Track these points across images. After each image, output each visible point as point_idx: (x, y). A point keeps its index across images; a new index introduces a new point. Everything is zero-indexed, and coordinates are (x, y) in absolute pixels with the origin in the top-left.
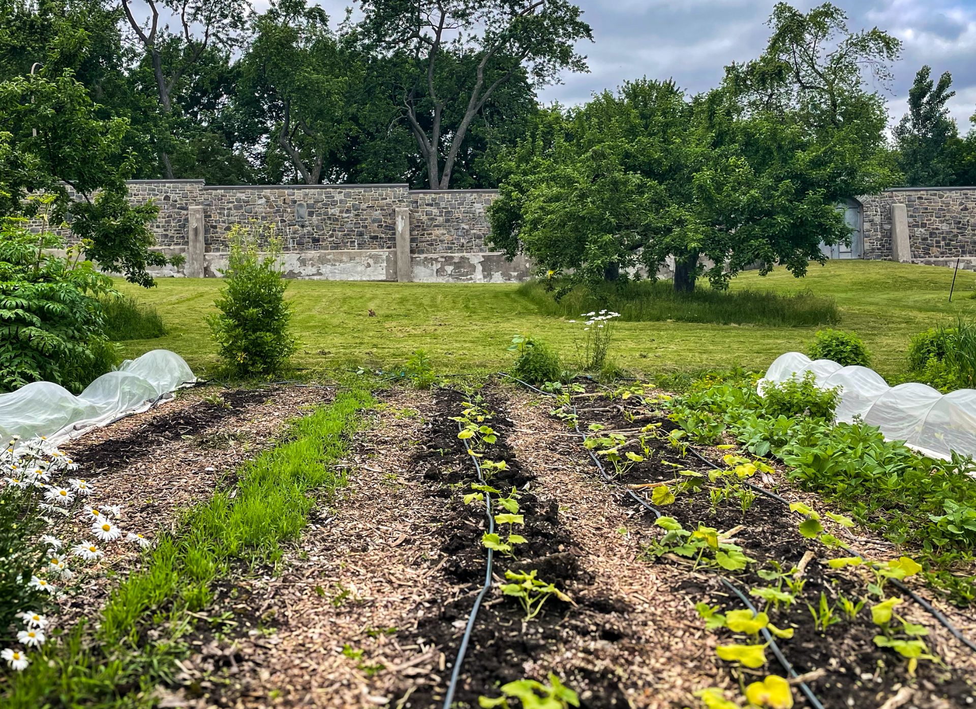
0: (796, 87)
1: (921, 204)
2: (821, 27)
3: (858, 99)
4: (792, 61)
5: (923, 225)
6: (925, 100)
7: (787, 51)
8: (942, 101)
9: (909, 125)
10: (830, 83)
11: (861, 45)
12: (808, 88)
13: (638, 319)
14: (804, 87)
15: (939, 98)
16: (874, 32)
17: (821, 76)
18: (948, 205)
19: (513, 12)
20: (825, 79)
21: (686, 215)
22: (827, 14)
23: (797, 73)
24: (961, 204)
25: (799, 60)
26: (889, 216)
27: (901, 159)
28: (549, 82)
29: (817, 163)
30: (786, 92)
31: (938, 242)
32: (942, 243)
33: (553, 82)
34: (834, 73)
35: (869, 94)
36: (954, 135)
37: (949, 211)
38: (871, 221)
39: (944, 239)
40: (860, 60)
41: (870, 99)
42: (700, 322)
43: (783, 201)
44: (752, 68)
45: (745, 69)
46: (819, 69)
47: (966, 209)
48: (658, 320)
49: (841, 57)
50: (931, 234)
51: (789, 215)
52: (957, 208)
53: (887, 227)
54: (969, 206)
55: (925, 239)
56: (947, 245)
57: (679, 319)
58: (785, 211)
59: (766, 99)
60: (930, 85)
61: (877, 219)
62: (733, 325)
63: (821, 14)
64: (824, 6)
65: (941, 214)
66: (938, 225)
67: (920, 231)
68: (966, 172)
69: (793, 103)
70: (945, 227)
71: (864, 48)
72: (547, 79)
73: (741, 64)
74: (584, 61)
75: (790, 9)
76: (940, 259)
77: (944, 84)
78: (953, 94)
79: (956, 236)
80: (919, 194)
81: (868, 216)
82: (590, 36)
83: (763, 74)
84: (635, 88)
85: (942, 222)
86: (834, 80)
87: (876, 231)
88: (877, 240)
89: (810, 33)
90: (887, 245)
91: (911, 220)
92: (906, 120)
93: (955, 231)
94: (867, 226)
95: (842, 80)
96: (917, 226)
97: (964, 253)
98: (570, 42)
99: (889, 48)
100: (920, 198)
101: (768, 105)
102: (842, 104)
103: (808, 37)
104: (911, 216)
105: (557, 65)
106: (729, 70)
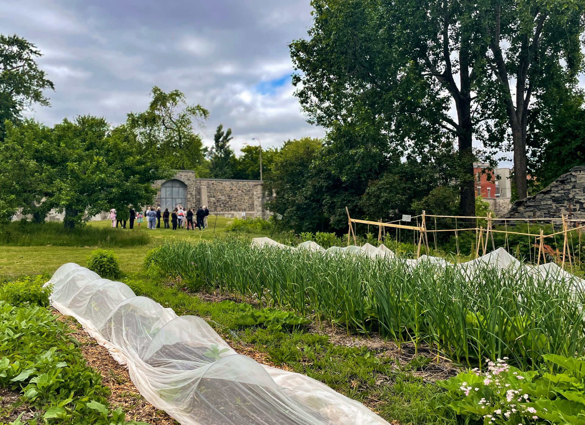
0: (163, 127)
1: (213, 187)
2: (174, 100)
3: (191, 136)
4: (161, 115)
5: (214, 197)
6: (221, 139)
7: (159, 110)
8: (228, 141)
9: (214, 150)
10: (179, 128)
11: (193, 111)
12: (169, 128)
13: (29, 245)
14: (167, 128)
15: (226, 139)
16: (198, 106)
17: (175, 123)
18: (224, 187)
19: (5, 68)
20: (177, 125)
21: (64, 185)
22: (177, 95)
23: (163, 121)
24: (230, 187)
25: (164, 115)
26: (199, 192)
27: (211, 166)
28: (26, 110)
29: (140, 163)
30: (158, 129)
31: (220, 205)
32: (222, 205)
33: (28, 110)
34: (181, 123)
35: (196, 134)
36: (234, 157)
37: (225, 191)
38: (191, 194)
39: (223, 203)
40: (192, 118)
41: (196, 137)
42: (67, 245)
43: (117, 180)
44: (141, 116)
45: (137, 116)
46: (174, 120)
47: (232, 190)
48: (42, 245)
49: (184, 115)
50: (218, 201)
51: (120, 188)
52: (228, 189)
53: (198, 197)
54: (233, 189)
55: (215, 203)
56: (224, 206)
57: (54, 244)
58: (118, 186)
59: (148, 131)
60: (223, 133)
61: (194, 193)
62: (86, 247)
63: (174, 94)
64: (176, 91)
65: (221, 192)
66: (220, 197)
67: (213, 199)
68: (238, 173)
69: (161, 135)
70: (223, 198)
71: (194, 113)
72: (25, 108)
73: (135, 113)
74: (47, 101)
75: (159, 90)
76: (221, 213)
77: (229, 133)
78: (232, 138)
79: (228, 202)
80: (212, 182)
81: (189, 191)
82: (53, 88)
83: (146, 119)
84: (83, 119)
85: (222, 195)
86: (180, 126)
87: (193, 198)
88: (193, 203)
89: (169, 103)
90: (198, 206)
91: (209, 194)
92: (213, 148)
93: (228, 200)
94: (189, 196)
95: (184, 127)
96: (211, 197)
97: (231, 210)
98: (41, 89)
99: (205, 115)
100: (213, 184)
101: (150, 135)
102: (184, 137)
103: (168, 104)
104: (209, 192)
105: (33, 101)
106: (129, 115)
